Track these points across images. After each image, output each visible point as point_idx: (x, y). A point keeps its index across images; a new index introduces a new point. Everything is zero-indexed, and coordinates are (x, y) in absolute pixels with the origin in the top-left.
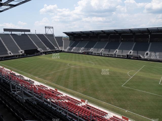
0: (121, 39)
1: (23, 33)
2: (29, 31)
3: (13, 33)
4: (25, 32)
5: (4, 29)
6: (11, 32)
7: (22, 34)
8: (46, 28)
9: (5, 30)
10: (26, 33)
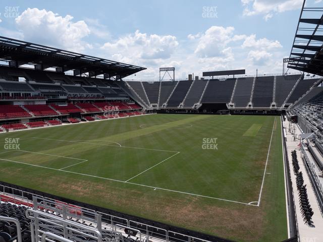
1: (231, 76)
2: (243, 72)
3: (215, 77)
4: (235, 75)
5: (203, 73)
6: (212, 77)
7: (228, 79)
8: (284, 62)
9: (205, 74)
10: (237, 76)
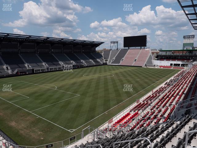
0: (51, 50)
